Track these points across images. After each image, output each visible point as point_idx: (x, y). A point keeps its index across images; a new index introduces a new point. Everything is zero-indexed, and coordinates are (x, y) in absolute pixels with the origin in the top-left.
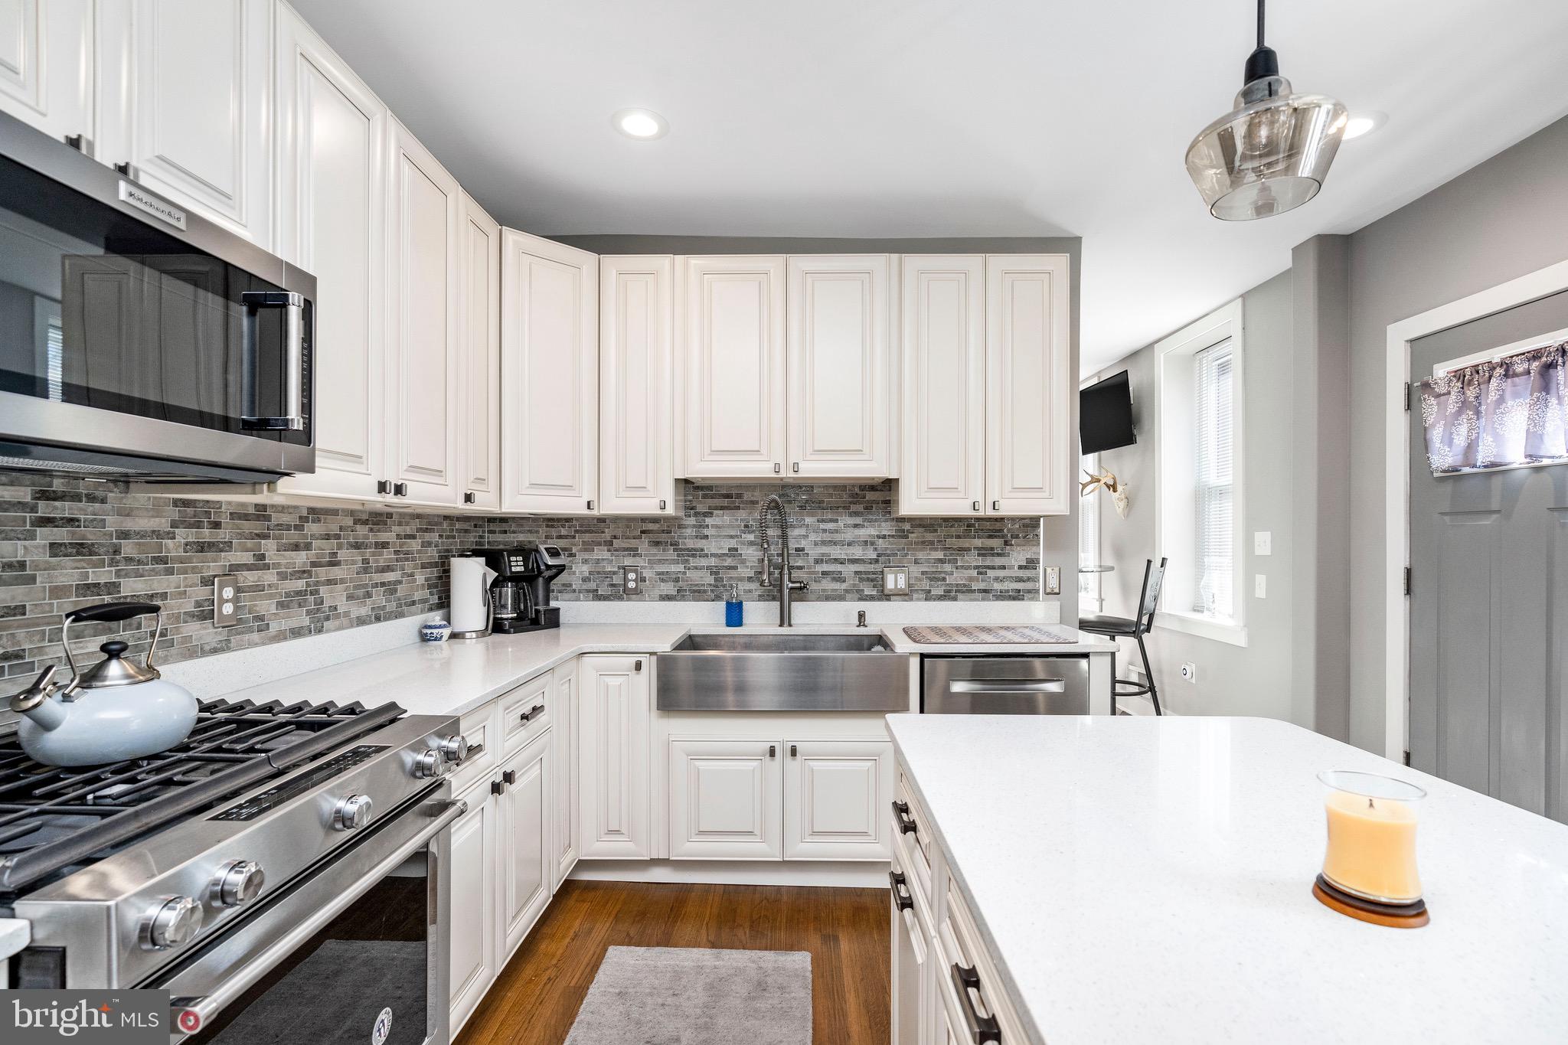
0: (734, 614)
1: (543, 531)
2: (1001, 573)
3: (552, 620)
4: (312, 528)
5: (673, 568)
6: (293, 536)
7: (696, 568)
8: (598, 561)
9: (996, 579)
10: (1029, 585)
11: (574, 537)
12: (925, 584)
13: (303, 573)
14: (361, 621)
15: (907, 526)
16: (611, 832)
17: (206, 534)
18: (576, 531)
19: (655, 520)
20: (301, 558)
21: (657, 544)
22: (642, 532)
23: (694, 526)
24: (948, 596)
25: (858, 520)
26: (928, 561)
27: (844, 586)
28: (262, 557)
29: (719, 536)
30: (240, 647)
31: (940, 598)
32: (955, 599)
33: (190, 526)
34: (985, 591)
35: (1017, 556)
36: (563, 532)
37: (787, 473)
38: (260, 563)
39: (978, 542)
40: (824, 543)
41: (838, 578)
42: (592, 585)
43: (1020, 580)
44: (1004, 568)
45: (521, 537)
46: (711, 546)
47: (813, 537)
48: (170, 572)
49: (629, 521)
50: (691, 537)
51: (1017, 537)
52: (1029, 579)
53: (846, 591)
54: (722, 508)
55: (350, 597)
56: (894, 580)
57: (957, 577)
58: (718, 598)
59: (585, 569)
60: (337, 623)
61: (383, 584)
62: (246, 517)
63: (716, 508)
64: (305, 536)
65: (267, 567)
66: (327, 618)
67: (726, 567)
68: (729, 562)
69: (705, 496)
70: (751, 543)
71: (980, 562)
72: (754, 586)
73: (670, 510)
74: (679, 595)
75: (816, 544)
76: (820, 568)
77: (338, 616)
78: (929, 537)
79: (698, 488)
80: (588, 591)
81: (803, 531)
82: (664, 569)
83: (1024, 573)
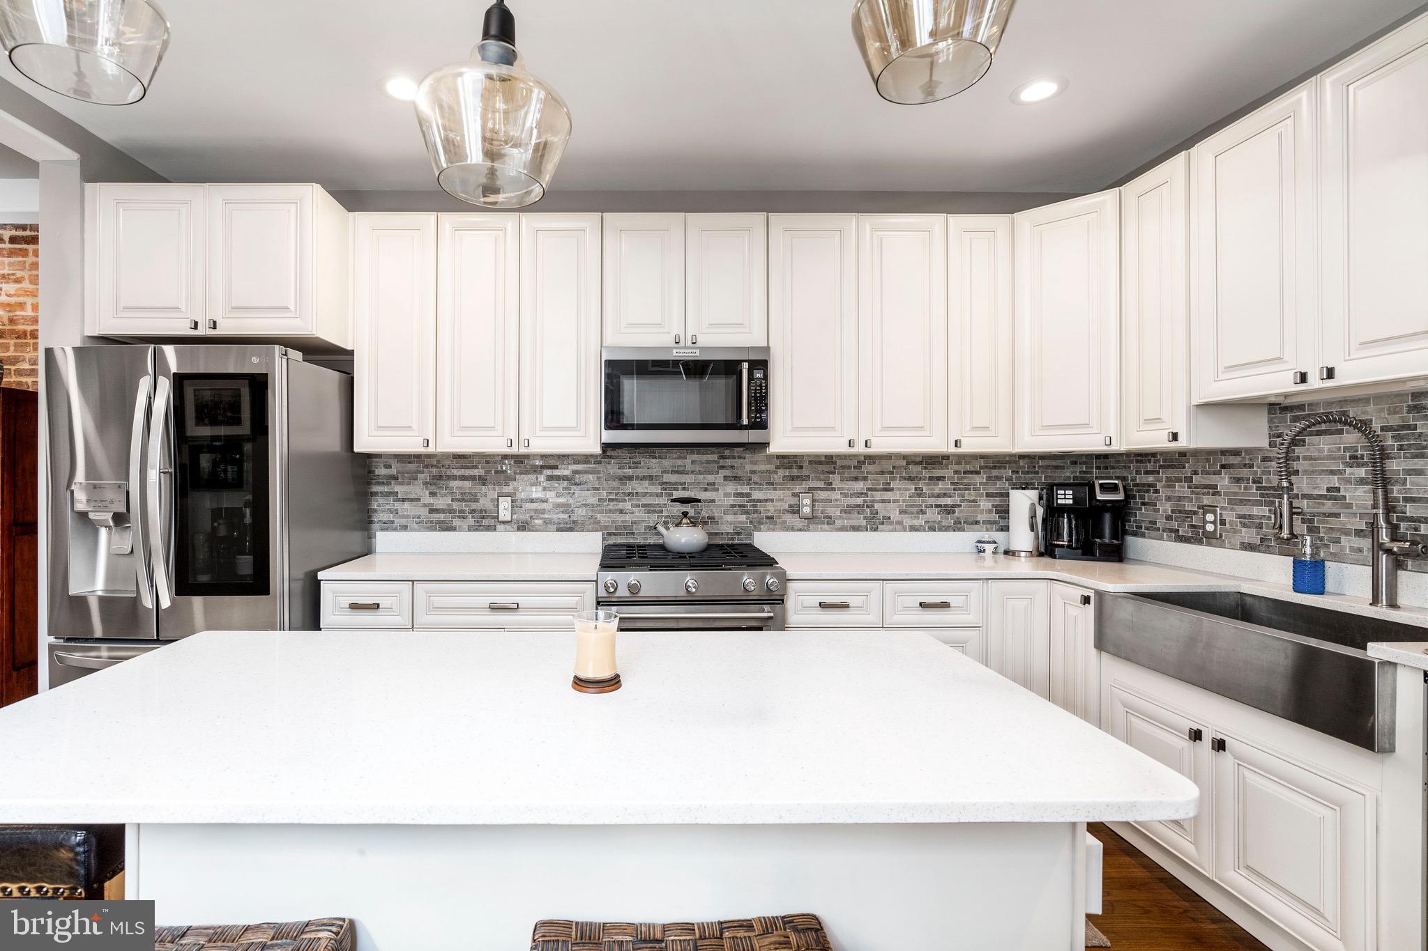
0: (1306, 577)
3: (1117, 555)
4: (868, 468)
5: (1256, 511)
6: (854, 472)
8: (1179, 499)
11: (1158, 473)
13: (860, 494)
14: (913, 529)
17: (795, 472)
18: (1161, 467)
20: (859, 486)
21: (1238, 480)
22: (1223, 467)
28: (831, 484)
29: (1313, 472)
30: (815, 530)
33: (786, 468)
36: (1149, 467)
37: (1319, 385)
38: (829, 487)
42: (1174, 525)
48: (775, 489)
50: (1276, 473)
55: (901, 512)
60: (890, 527)
61: (937, 506)
62: (820, 463)
64: (863, 472)
65: (834, 489)
66: (883, 523)
67: (1324, 514)
68: (1328, 506)
69: (1296, 419)
74: (1261, 546)
77: (892, 523)
80: (1171, 531)
82: (1244, 510)
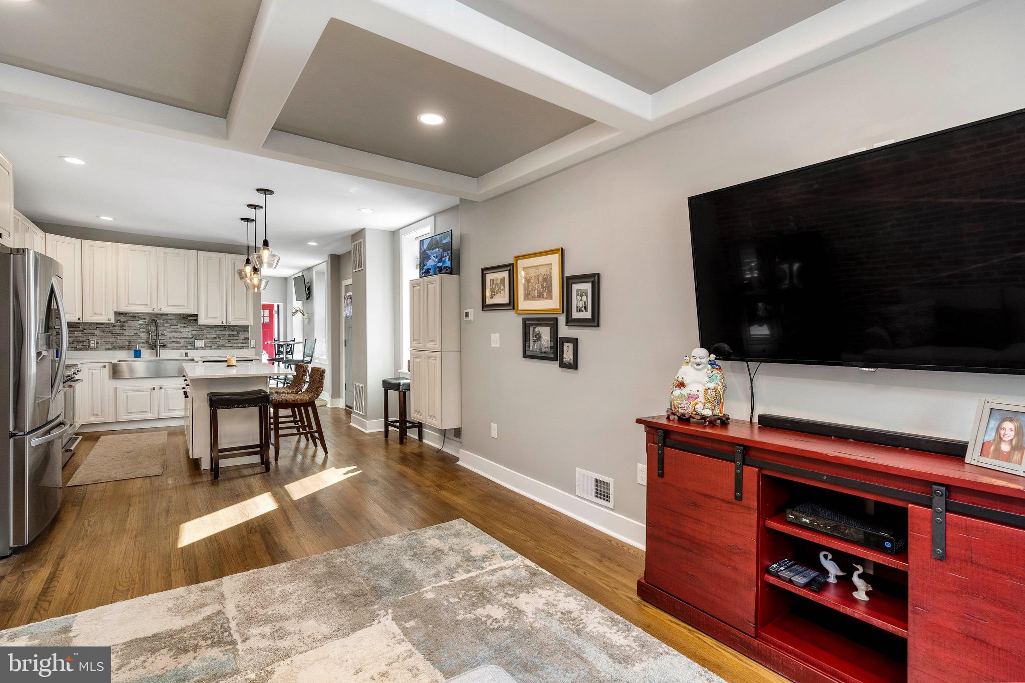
0: (137, 354)
2: (236, 341)
7: (121, 340)
8: (77, 337)
9: (235, 343)
10: (245, 345)
12: (210, 345)
15: (203, 327)
16: (94, 415)
19: (103, 324)
21: (103, 331)
22: (97, 328)
23: (120, 326)
24: (218, 348)
25: (185, 325)
26: (211, 338)
27: (180, 345)
29: (130, 329)
31: (215, 348)
32: (221, 349)
34: (231, 347)
35: (242, 336)
37: (157, 311)
39: (228, 332)
40: (172, 332)
41: (178, 343)
42: (74, 345)
43: (242, 343)
44: (237, 340)
46: (127, 333)
47: (168, 330)
49: (91, 324)
50: (118, 330)
51: (241, 331)
52: (246, 343)
53: (181, 347)
54: (131, 320)
56: (199, 343)
57: (221, 343)
58: (130, 349)
59: (71, 340)
63: (129, 320)
67: (133, 339)
68: (134, 337)
69: (124, 316)
70: (144, 332)
71: (229, 338)
72: (145, 345)
73: (110, 321)
74: (114, 348)
75: (169, 332)
76: (171, 340)
78: (211, 331)
79: (121, 314)
80: (72, 347)
81: (164, 328)
82: (107, 340)
83: (243, 341)
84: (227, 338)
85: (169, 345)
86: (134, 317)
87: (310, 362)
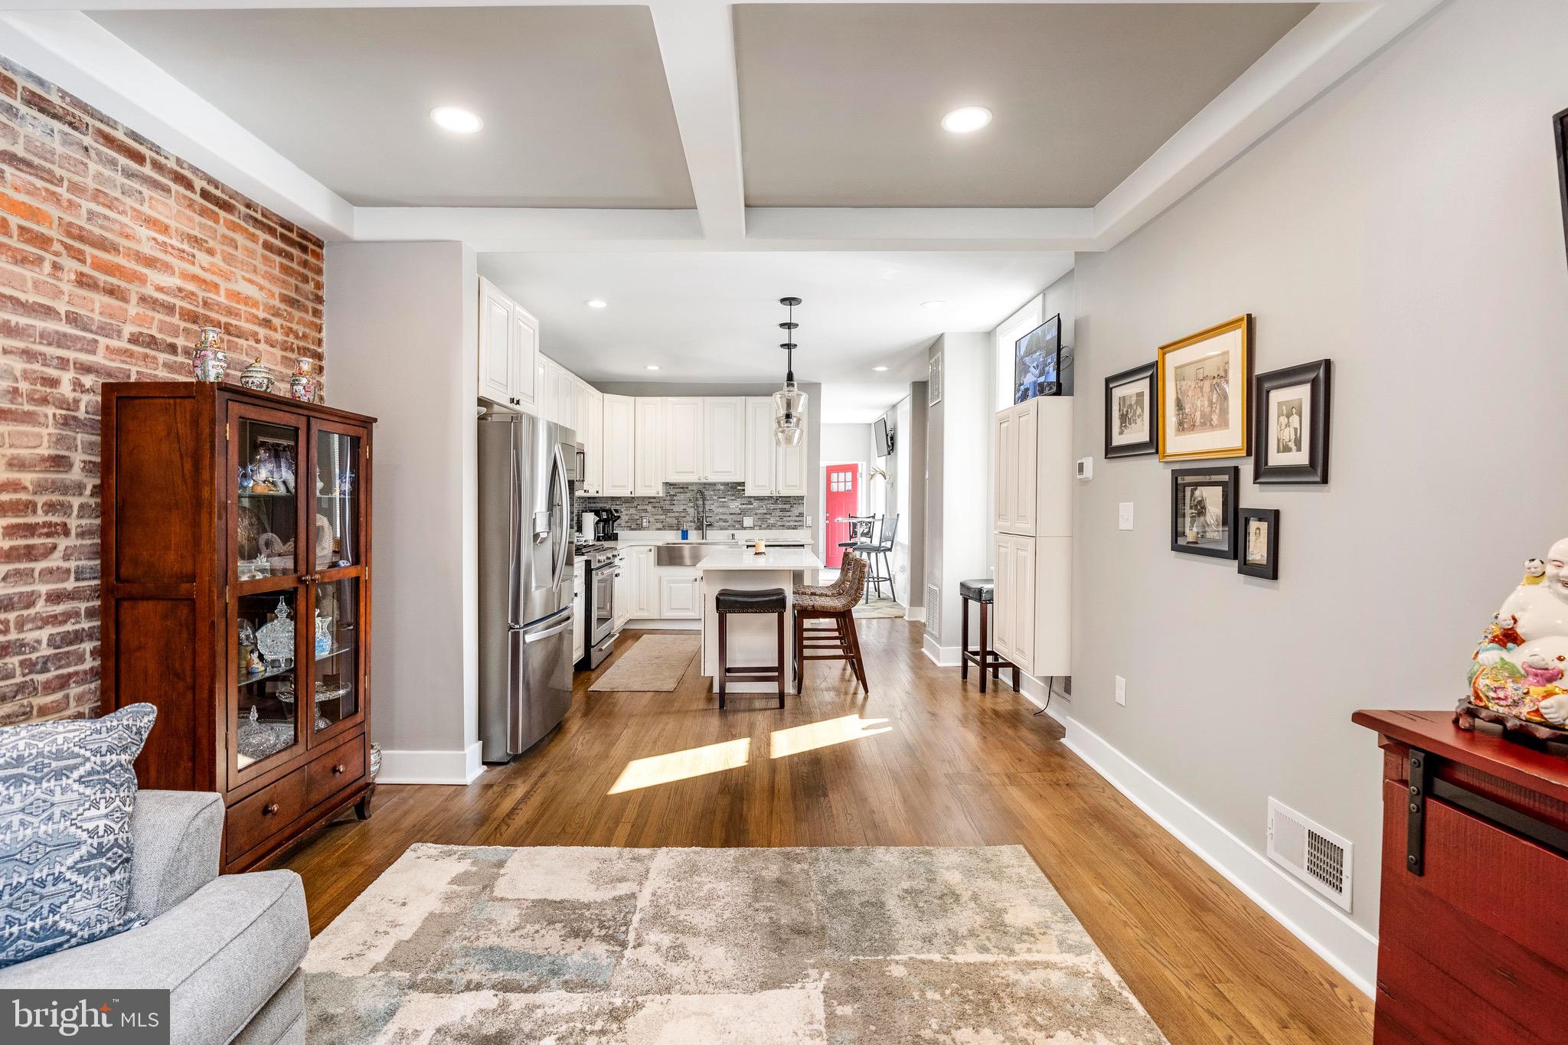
0: (685, 535)
1: (610, 502)
2: (789, 519)
3: (615, 537)
5: (661, 517)
7: (670, 517)
8: (632, 515)
9: (787, 521)
10: (800, 523)
11: (623, 505)
12: (760, 523)
15: (751, 500)
16: (640, 609)
18: (625, 502)
19: (654, 498)
21: (654, 507)
22: (650, 503)
23: (669, 500)
24: (770, 527)
25: (733, 497)
26: (761, 514)
27: (727, 524)
29: (679, 504)
31: (765, 529)
32: (771, 529)
34: (783, 526)
35: (796, 511)
36: (621, 503)
37: (703, 481)
39: (780, 506)
40: (720, 507)
41: (725, 521)
42: (629, 524)
43: (796, 521)
44: (790, 517)
45: (601, 505)
46: (676, 508)
47: (716, 504)
49: (644, 498)
51: (795, 504)
52: (800, 521)
53: (728, 526)
54: (680, 493)
56: (748, 521)
57: (772, 520)
58: (678, 529)
59: (627, 518)
63: (678, 493)
68: (682, 514)
69: (674, 488)
70: (691, 507)
71: (781, 514)
72: (692, 524)
73: (661, 495)
74: (663, 528)
75: (717, 507)
76: (718, 517)
78: (760, 504)
79: (670, 484)
80: (628, 527)
81: (711, 501)
82: (657, 517)
83: (797, 519)
84: (778, 513)
85: (716, 524)
86: (683, 487)
87: (890, 550)
